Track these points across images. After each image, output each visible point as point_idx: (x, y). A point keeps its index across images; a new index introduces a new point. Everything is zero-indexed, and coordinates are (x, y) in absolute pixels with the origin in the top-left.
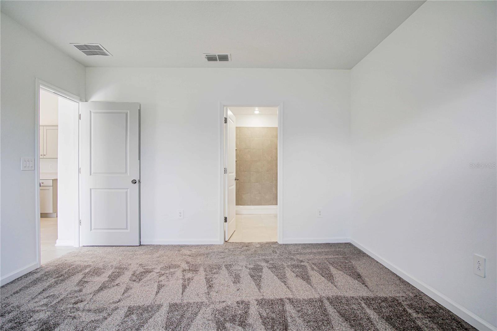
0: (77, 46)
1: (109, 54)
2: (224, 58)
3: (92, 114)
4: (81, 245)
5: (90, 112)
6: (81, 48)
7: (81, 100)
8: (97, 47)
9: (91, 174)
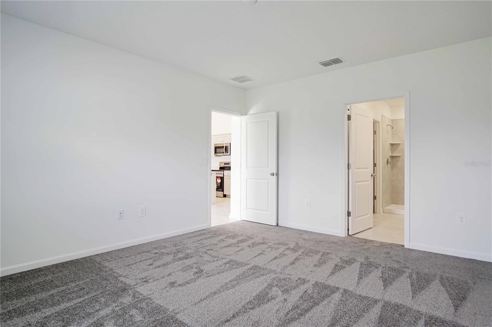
0: (231, 79)
1: (252, 79)
2: (337, 61)
3: (248, 124)
4: (241, 219)
5: (247, 122)
6: (235, 79)
7: (242, 115)
8: (243, 77)
9: (247, 168)
